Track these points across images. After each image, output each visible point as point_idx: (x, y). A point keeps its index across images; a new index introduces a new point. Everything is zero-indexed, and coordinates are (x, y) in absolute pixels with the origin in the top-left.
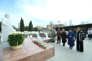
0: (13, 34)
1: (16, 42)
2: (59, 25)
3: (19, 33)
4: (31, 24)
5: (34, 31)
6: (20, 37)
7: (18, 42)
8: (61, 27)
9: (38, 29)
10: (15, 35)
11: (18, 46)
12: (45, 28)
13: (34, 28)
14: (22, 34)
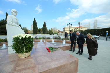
0: (19, 37)
1: (23, 48)
2: (80, 27)
3: (27, 36)
4: (44, 25)
6: (28, 41)
7: (25, 48)
8: (82, 30)
9: (53, 32)
10: (21, 38)
12: (61, 31)
13: (48, 30)
14: (31, 37)
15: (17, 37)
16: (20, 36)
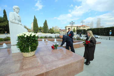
0: (23, 35)
1: (28, 46)
2: (82, 26)
3: (31, 34)
4: (45, 24)
5: (49, 32)
6: (32, 39)
7: (30, 47)
8: (84, 29)
10: (26, 36)
11: (30, 52)
12: (63, 30)
13: (49, 29)
15: (22, 36)
16: (25, 35)
